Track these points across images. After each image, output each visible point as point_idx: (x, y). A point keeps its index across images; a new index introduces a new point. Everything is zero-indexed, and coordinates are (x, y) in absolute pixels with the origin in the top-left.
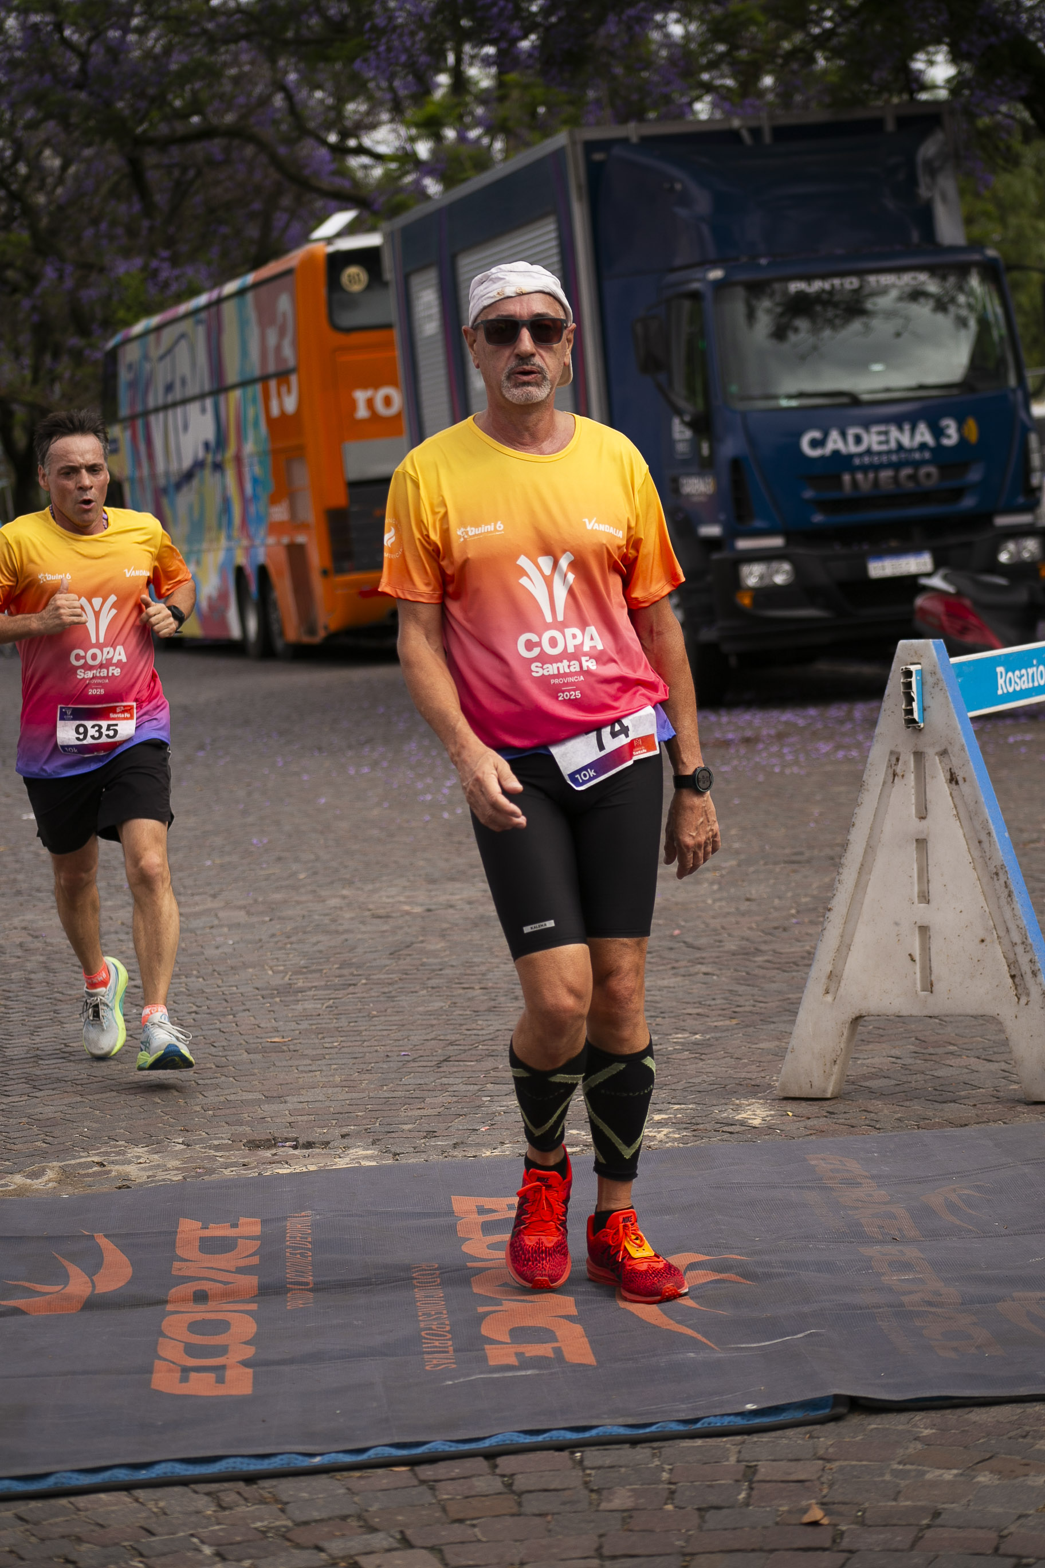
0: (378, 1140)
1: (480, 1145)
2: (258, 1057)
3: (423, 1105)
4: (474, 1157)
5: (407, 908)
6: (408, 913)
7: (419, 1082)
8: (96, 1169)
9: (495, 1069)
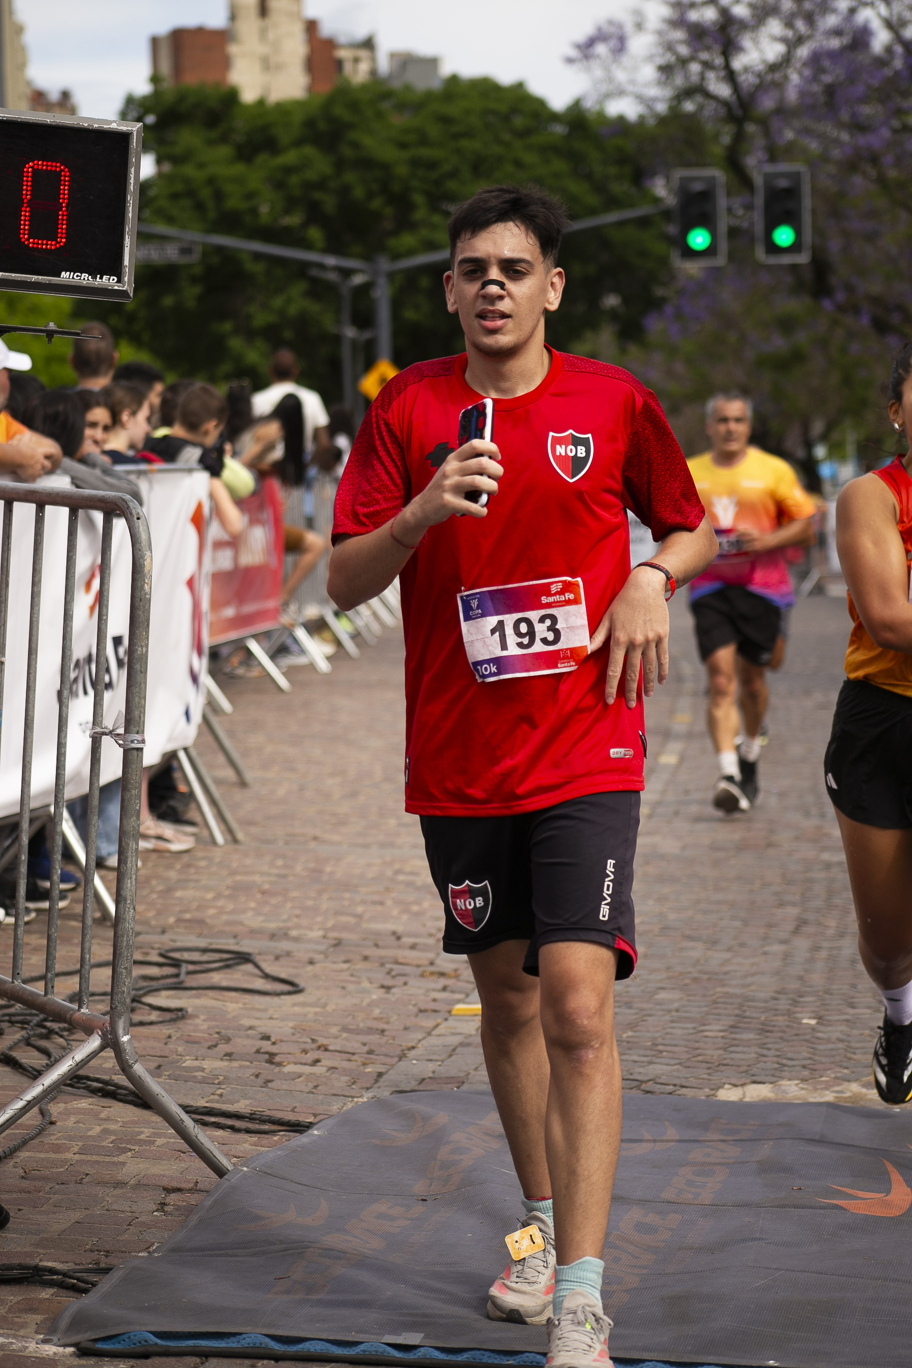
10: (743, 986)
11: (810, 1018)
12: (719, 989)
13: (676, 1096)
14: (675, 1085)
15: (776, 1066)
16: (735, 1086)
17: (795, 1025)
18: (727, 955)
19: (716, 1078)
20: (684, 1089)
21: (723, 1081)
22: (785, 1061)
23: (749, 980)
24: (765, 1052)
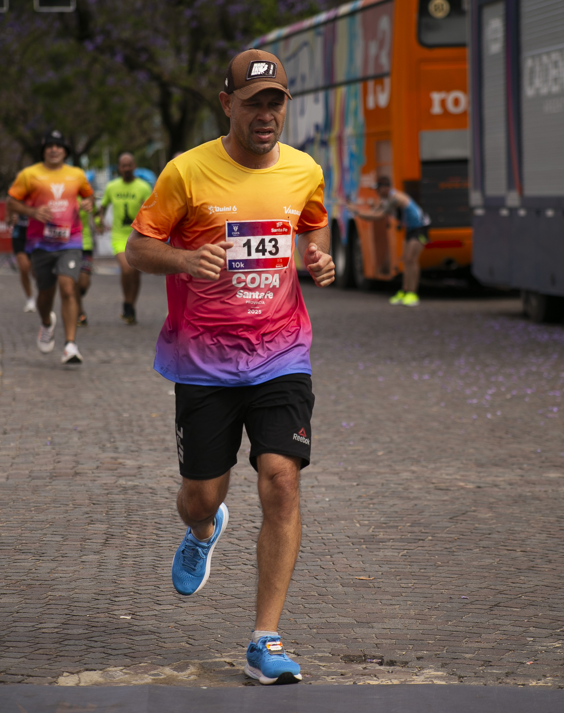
0: (446, 664)
1: (527, 676)
2: (351, 590)
3: (480, 639)
4: (522, 685)
5: (462, 484)
6: (462, 488)
7: (476, 621)
8: (228, 667)
9: (536, 616)
10: (69, 590)
11: (125, 615)
12: (50, 593)
13: (25, 684)
14: (22, 675)
15: (104, 655)
16: (72, 673)
17: (115, 620)
18: (53, 565)
19: (56, 667)
20: (31, 678)
21: (62, 670)
22: (110, 651)
23: (73, 585)
24: (93, 644)
